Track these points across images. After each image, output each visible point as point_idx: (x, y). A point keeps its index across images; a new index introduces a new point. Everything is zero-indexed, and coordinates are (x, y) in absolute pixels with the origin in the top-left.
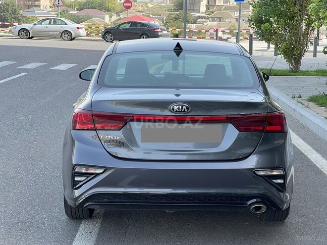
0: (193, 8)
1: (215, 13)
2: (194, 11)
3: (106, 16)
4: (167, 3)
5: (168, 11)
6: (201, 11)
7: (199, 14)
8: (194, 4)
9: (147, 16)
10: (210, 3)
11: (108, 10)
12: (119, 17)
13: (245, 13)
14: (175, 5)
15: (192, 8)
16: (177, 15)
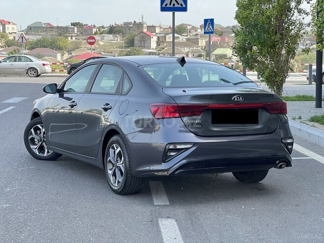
0: (144, 44)
1: (166, 49)
2: (145, 47)
3: (58, 55)
4: (118, 40)
5: (119, 48)
6: (152, 47)
7: (150, 51)
8: (144, 41)
9: (99, 53)
10: (160, 39)
11: (60, 49)
12: (71, 55)
13: (195, 48)
14: (125, 42)
15: (143, 45)
16: (129, 51)
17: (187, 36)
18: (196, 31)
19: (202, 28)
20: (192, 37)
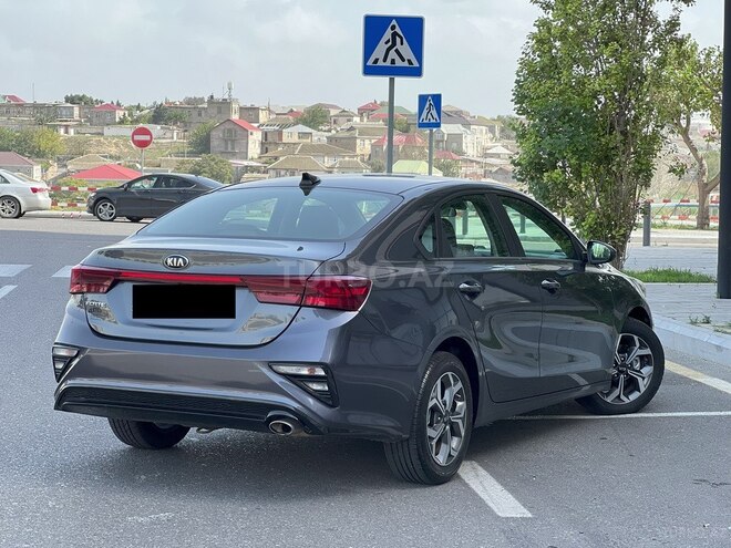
0: (233, 148)
1: (281, 159)
2: (234, 155)
3: (35, 168)
4: (172, 138)
5: (177, 155)
6: (250, 156)
7: (245, 163)
8: (233, 141)
9: (129, 167)
10: (269, 136)
11: (38, 154)
12: (64, 170)
13: (347, 159)
14: (190, 143)
15: (229, 150)
16: (197, 164)
17: (329, 131)
18: (349, 120)
19: (362, 114)
20: (341, 135)
